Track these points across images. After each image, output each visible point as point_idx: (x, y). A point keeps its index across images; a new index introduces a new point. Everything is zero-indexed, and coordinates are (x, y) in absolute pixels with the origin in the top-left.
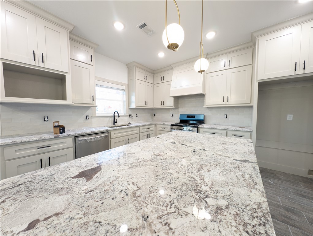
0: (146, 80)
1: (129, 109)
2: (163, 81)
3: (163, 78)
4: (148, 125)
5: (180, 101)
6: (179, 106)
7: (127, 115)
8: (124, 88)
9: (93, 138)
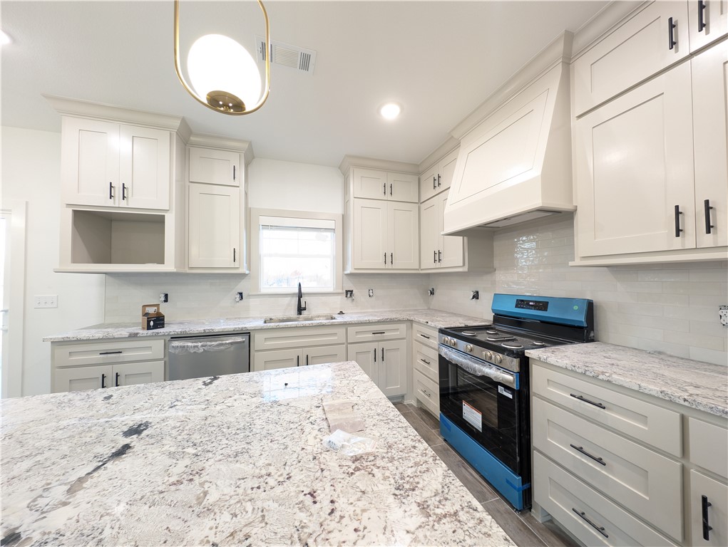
0: (388, 197)
1: (345, 277)
2: (438, 190)
3: (437, 181)
4: (379, 322)
5: (499, 245)
6: (496, 263)
7: (340, 291)
8: (331, 225)
9: (200, 344)
